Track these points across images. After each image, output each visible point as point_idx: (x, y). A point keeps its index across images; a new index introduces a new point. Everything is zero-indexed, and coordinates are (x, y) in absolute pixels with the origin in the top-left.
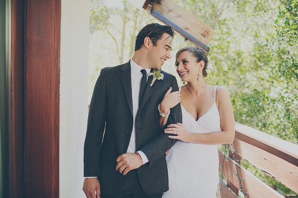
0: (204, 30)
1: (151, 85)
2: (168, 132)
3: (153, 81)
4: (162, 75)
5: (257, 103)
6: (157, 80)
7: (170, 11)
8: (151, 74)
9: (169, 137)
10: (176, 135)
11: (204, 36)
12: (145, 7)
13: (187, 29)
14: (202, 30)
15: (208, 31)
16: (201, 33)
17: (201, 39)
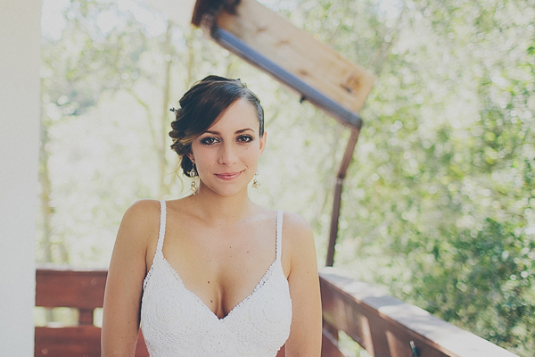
5: (496, 254)
7: (261, 30)
11: (349, 90)
12: (196, 21)
13: (304, 73)
14: (342, 76)
15: (358, 79)
16: (340, 84)
17: (341, 97)
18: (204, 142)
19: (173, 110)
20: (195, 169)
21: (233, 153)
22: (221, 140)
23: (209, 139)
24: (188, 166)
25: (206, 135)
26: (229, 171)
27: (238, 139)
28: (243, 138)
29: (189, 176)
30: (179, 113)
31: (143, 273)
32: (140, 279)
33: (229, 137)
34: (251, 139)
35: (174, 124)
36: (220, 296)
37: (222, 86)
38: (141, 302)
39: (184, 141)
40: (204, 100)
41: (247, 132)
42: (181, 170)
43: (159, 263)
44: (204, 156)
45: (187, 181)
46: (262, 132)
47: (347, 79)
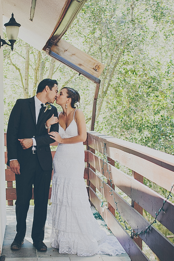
0: (95, 65)
1: (45, 112)
2: (50, 134)
3: (46, 110)
4: (51, 107)
6: (48, 110)
7: (66, 51)
8: (46, 106)
9: (50, 136)
10: (54, 137)
12: (44, 49)
13: (80, 65)
14: (94, 65)
15: (99, 66)
16: (93, 68)
17: (93, 73)
47: (95, 66)
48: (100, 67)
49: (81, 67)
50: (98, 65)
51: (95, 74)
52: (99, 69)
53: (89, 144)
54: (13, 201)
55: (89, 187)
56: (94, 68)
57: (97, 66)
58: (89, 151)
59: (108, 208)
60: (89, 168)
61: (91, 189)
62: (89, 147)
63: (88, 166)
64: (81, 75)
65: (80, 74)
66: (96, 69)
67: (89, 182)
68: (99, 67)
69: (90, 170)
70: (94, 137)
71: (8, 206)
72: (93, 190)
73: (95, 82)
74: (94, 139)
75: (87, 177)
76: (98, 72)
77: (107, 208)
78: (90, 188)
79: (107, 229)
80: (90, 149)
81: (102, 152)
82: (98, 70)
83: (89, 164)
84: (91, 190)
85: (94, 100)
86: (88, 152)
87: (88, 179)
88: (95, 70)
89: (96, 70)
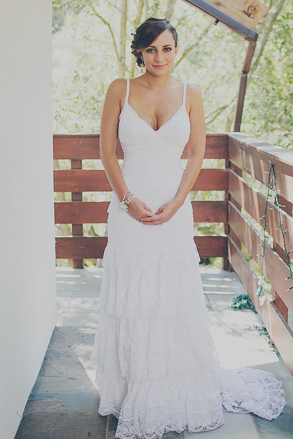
0: (249, 4)
11: (249, 16)
13: (219, 4)
14: (245, 5)
15: (256, 6)
16: (243, 10)
17: (243, 20)
18: (148, 51)
19: (132, 34)
20: (144, 63)
21: (162, 56)
22: (156, 50)
23: (150, 49)
24: (140, 62)
25: (149, 48)
26: (160, 65)
27: (164, 49)
28: (166, 49)
29: (140, 66)
30: (136, 37)
31: (119, 112)
32: (118, 115)
33: (160, 49)
34: (171, 49)
35: (133, 42)
36: (156, 122)
37: (156, 25)
38: (118, 125)
39: (138, 51)
40: (148, 31)
41: (168, 46)
42: (137, 63)
43: (126, 107)
44: (148, 57)
45: (139, 69)
46: (176, 45)
47: (248, 7)
48: (257, 8)
49: (220, 9)
50: (254, 5)
51: (248, 23)
52: (255, 13)
53: (230, 157)
54: (82, 260)
55: (227, 238)
56: (246, 11)
57: (251, 6)
58: (231, 171)
59: (274, 301)
60: (230, 202)
61: (233, 242)
62: (230, 162)
63: (227, 198)
64: (219, 23)
65: (217, 22)
66: (250, 12)
67: (227, 227)
68: (255, 9)
69: (231, 206)
70: (243, 147)
71: (74, 270)
72: (235, 246)
73: (247, 39)
74: (242, 150)
75: (225, 218)
76: (253, 18)
77: (272, 300)
78: (230, 238)
79: (269, 343)
80: (232, 167)
81: (264, 181)
82: (253, 15)
83: (229, 195)
84: (233, 245)
85: (243, 73)
86: (228, 172)
87: (226, 221)
88: (247, 14)
89: (250, 14)
